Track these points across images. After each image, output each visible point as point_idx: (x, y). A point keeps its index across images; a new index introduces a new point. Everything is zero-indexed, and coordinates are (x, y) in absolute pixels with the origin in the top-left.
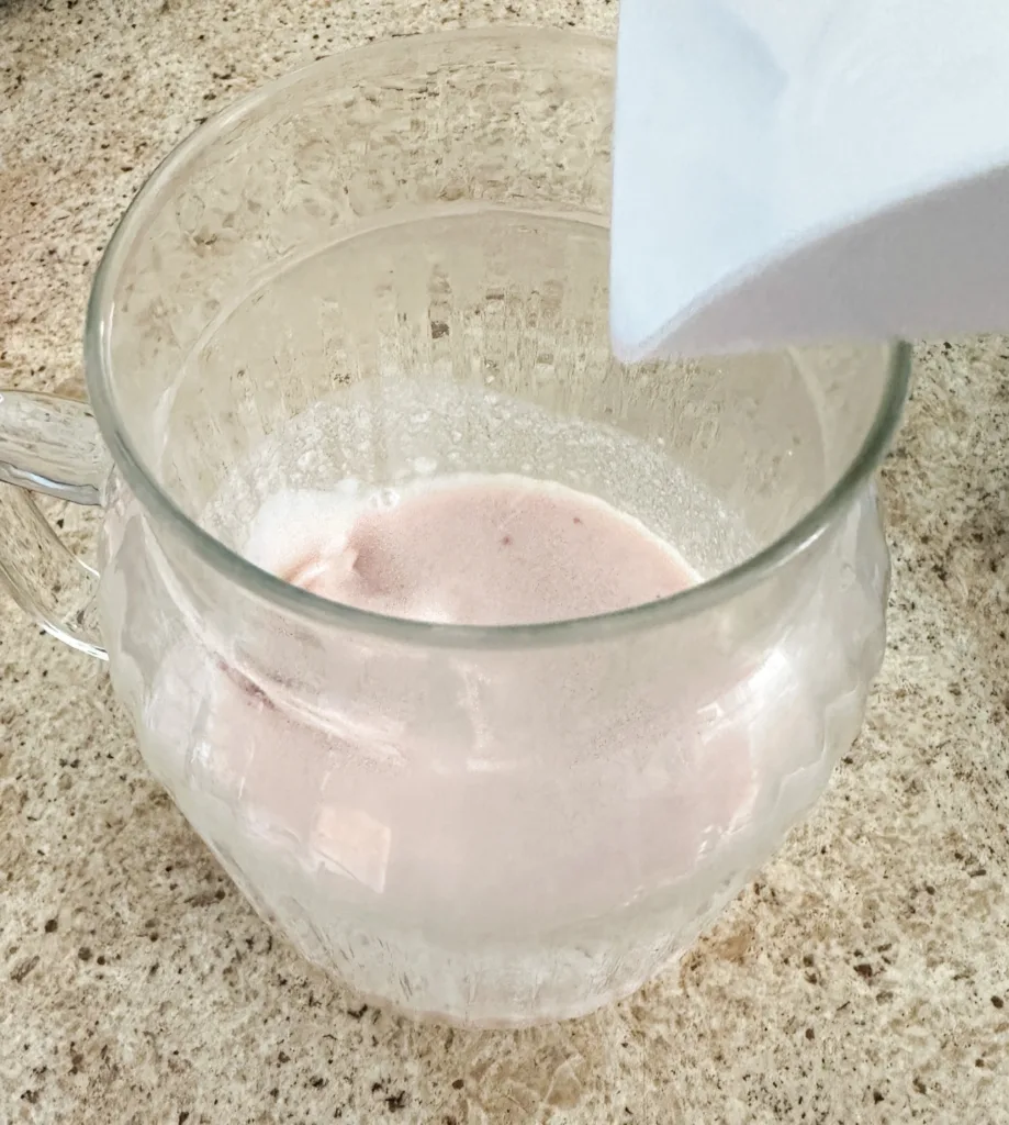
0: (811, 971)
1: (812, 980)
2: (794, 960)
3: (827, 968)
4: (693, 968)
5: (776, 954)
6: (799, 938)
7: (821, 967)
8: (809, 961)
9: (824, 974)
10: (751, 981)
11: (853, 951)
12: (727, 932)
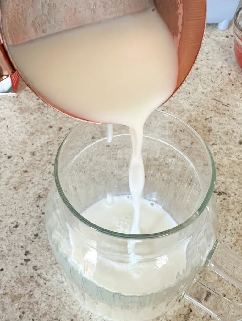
0: (22, 315)
1: (20, 317)
2: (22, 310)
3: (25, 317)
4: (4, 295)
5: (20, 306)
6: (27, 307)
7: (24, 316)
8: (23, 313)
9: (23, 318)
10: (10, 306)
11: (33, 318)
12: (16, 294)
